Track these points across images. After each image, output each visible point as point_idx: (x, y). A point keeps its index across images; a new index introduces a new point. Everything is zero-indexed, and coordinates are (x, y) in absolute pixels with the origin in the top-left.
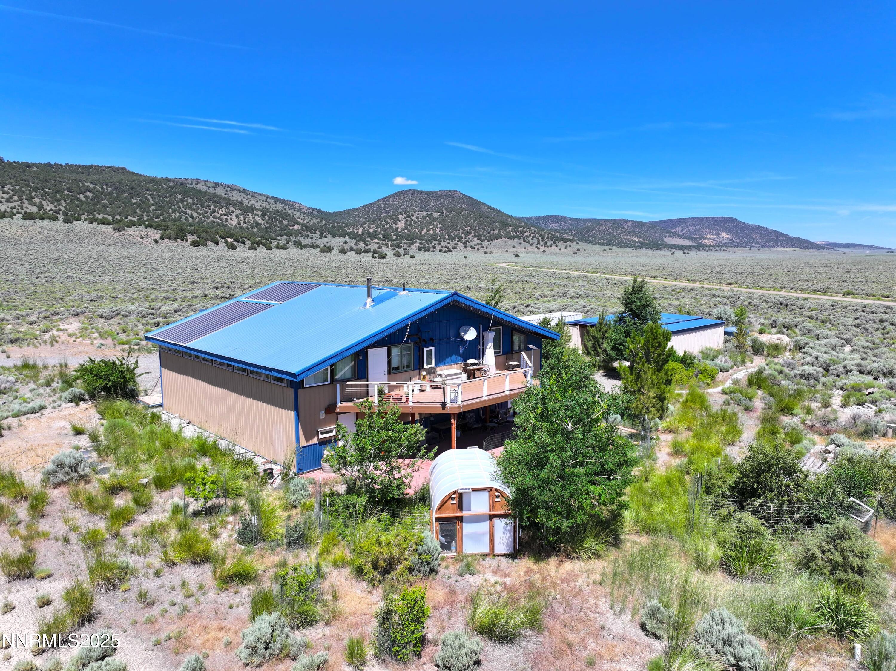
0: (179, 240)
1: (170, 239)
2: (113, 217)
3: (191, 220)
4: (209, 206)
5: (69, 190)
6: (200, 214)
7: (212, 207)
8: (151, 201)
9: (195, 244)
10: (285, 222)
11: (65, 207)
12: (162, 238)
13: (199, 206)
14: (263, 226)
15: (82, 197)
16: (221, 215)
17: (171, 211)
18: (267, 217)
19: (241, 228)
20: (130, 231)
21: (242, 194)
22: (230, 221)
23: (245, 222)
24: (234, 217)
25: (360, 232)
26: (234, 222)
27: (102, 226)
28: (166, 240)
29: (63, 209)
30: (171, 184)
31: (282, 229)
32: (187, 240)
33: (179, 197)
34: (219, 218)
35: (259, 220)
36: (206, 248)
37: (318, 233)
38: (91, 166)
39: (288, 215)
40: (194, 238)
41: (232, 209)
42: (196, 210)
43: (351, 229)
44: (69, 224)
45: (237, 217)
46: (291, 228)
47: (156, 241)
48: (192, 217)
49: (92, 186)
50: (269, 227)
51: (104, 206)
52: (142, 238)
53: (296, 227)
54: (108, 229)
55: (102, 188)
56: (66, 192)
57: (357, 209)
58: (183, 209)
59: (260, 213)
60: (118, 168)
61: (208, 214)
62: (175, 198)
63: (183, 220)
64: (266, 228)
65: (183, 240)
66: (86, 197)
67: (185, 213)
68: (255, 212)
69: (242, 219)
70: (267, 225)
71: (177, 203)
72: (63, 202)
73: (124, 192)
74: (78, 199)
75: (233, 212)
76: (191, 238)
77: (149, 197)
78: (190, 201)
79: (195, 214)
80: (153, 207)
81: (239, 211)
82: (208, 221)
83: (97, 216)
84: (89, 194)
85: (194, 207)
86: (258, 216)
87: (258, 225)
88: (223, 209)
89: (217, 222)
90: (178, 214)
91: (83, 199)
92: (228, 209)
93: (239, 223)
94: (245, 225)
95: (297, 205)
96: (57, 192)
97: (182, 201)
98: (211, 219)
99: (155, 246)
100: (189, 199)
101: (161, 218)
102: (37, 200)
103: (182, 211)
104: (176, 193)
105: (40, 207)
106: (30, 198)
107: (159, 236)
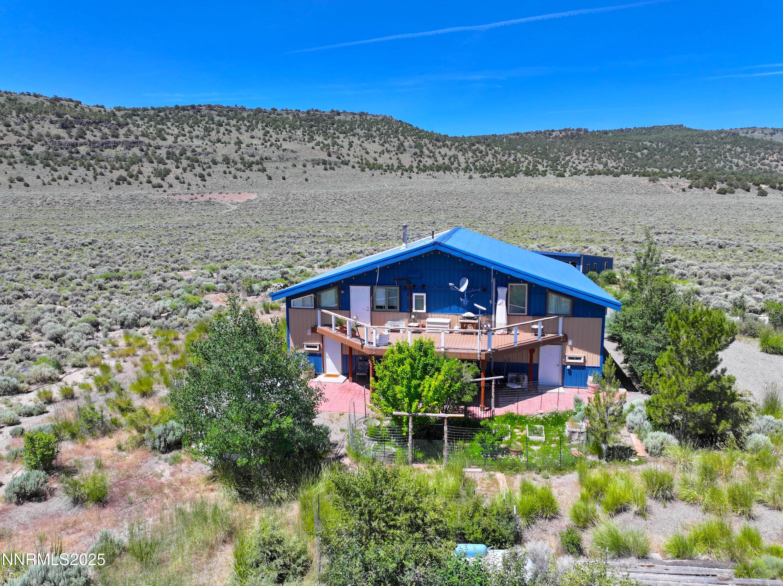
0: (706, 189)
1: (698, 187)
2: (661, 170)
3: (735, 168)
4: (759, 154)
5: (630, 149)
6: (747, 162)
7: (762, 154)
8: (699, 153)
9: (722, 192)
11: (624, 164)
12: (690, 187)
13: (748, 154)
15: (639, 154)
16: (771, 161)
17: (716, 161)
20: (663, 181)
27: (642, 178)
28: (694, 188)
29: (621, 165)
30: (723, 135)
32: (715, 188)
33: (728, 146)
34: (768, 165)
36: (733, 195)
38: (653, 127)
40: (725, 186)
42: (743, 159)
44: (617, 178)
47: (684, 190)
48: (737, 165)
49: (649, 144)
51: (655, 161)
52: (672, 187)
54: (644, 181)
55: (657, 145)
56: (627, 151)
58: (729, 158)
60: (675, 127)
61: (756, 161)
62: (724, 148)
63: (727, 169)
65: (710, 188)
66: (642, 154)
67: (731, 162)
71: (725, 153)
72: (623, 161)
73: (676, 147)
74: (636, 157)
76: (719, 186)
77: (697, 149)
78: (739, 150)
79: (741, 163)
80: (699, 159)
82: (755, 168)
83: (648, 169)
84: (645, 151)
85: (742, 155)
88: (775, 155)
89: (765, 169)
90: (722, 163)
91: (640, 156)
96: (621, 151)
97: (730, 150)
98: (759, 166)
99: (681, 194)
100: (738, 148)
101: (705, 168)
102: (604, 160)
103: (728, 161)
104: (726, 143)
105: (606, 165)
106: (599, 159)
107: (688, 185)
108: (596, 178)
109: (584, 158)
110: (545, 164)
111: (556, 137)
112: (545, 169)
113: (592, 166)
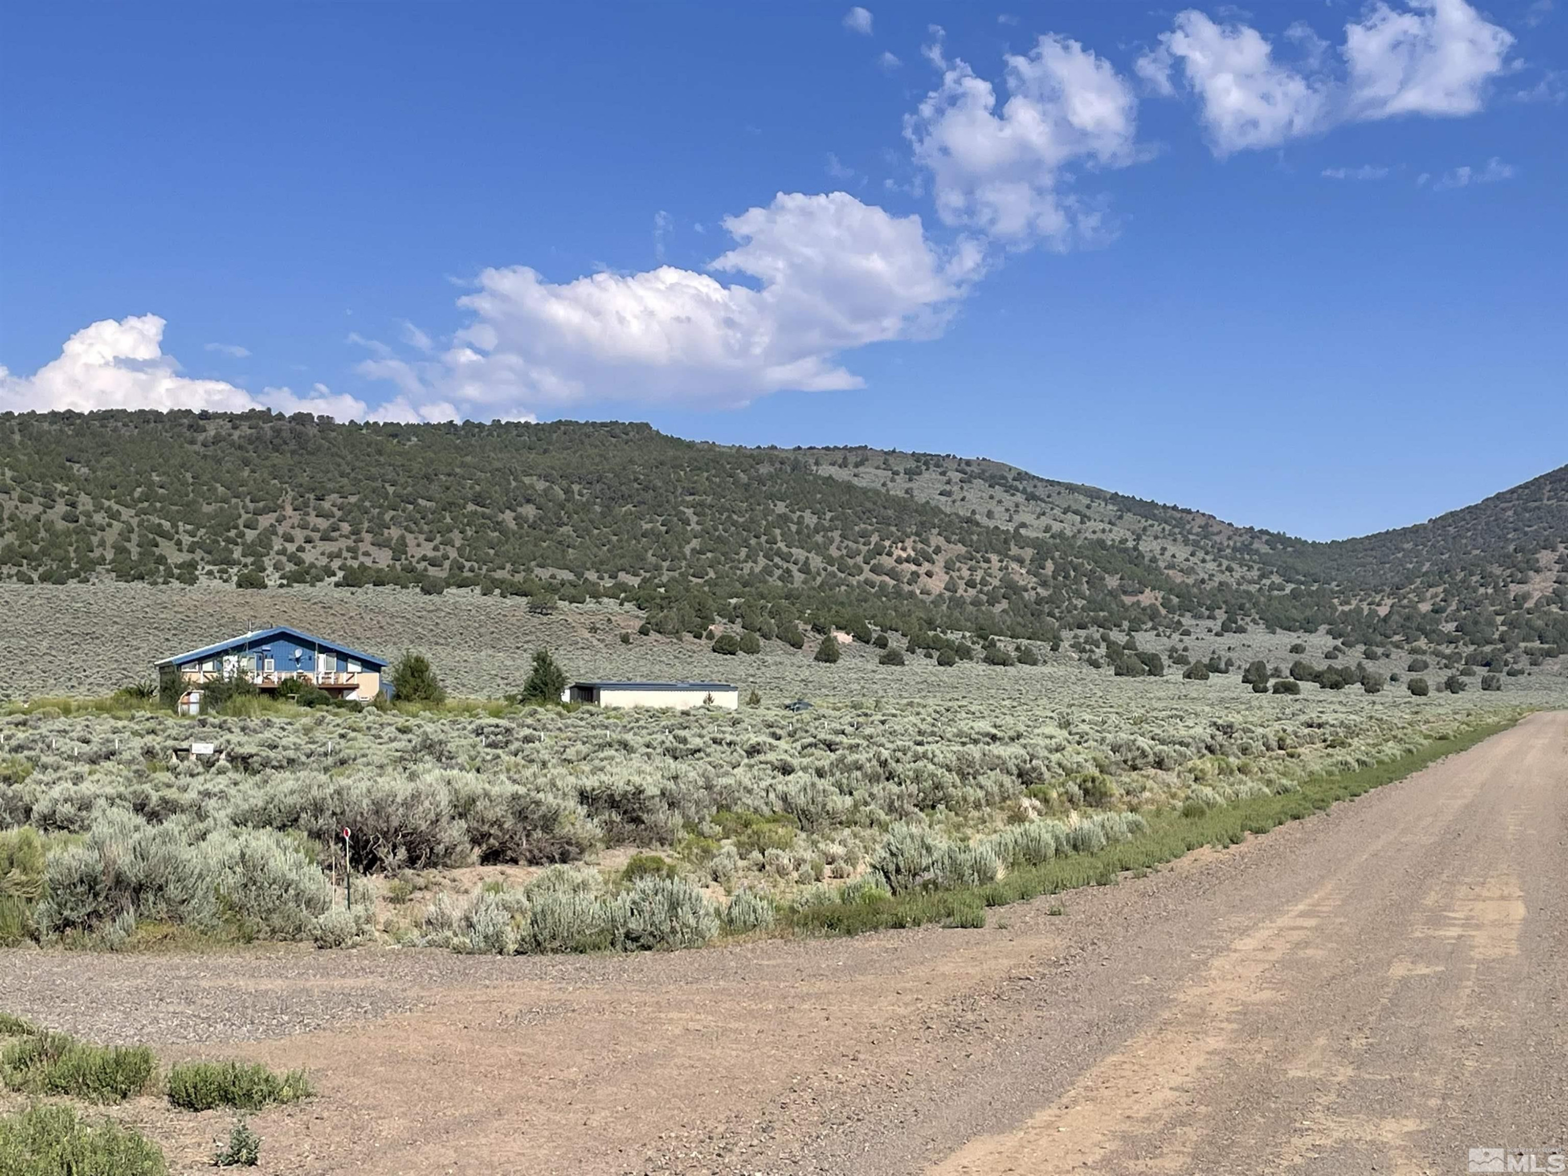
0: (687, 637)
1: (663, 632)
2: (579, 575)
3: (798, 577)
4: (864, 535)
5: (478, 500)
6: (830, 561)
7: (875, 538)
8: (694, 526)
9: (725, 647)
10: (1112, 582)
11: (460, 550)
12: (644, 632)
13: (836, 535)
14: (1030, 596)
15: (508, 517)
16: (899, 561)
17: (744, 552)
18: (1050, 566)
19: (958, 603)
20: (570, 612)
21: (998, 491)
22: (924, 579)
23: (971, 584)
24: (938, 568)
25: (1383, 611)
26: (937, 584)
27: (510, 600)
28: (654, 635)
29: (453, 554)
30: (764, 469)
31: (1093, 605)
32: (710, 637)
33: (780, 508)
34: (892, 574)
35: (1021, 575)
36: (752, 657)
37: (1221, 615)
38: (558, 425)
39: (1135, 557)
40: (736, 630)
41: (936, 540)
42: (821, 550)
43: (1354, 603)
44: (435, 597)
45: (948, 567)
46: (1128, 600)
47: (625, 640)
48: (805, 569)
49: (541, 485)
50: (1049, 600)
51: (562, 545)
52: (593, 630)
53: (1148, 598)
54: (516, 608)
55: (568, 491)
56: (471, 507)
57: (1416, 529)
58: (782, 545)
59: (1028, 553)
60: (626, 429)
61: (859, 559)
62: (767, 513)
63: (774, 581)
64: (1039, 601)
65: (698, 636)
66: (519, 519)
67: (786, 558)
68: (1014, 550)
69: (966, 573)
70: (1043, 592)
71: (771, 526)
72: (456, 536)
73: (625, 499)
74: (499, 526)
75: (938, 550)
76: (721, 630)
77: (689, 512)
78: (810, 520)
79: (816, 562)
80: (695, 543)
81: (961, 549)
82: (854, 581)
83: (538, 571)
84: (529, 511)
85: (819, 538)
86: (1021, 562)
87: (1012, 589)
88: (909, 543)
89: (883, 586)
90: (762, 561)
91: (513, 525)
92: (926, 542)
93: (951, 587)
94: (972, 592)
95: (1201, 521)
96: (449, 506)
97: (784, 519)
98: (867, 574)
99: (618, 651)
100: (807, 514)
101: (712, 574)
102: (395, 533)
103: (779, 553)
104: (771, 497)
105: (399, 550)
106: (378, 527)
107: (638, 624)
108: (368, 594)
109: (323, 524)
110: (187, 540)
111: (217, 440)
112: (185, 557)
113: (353, 550)
